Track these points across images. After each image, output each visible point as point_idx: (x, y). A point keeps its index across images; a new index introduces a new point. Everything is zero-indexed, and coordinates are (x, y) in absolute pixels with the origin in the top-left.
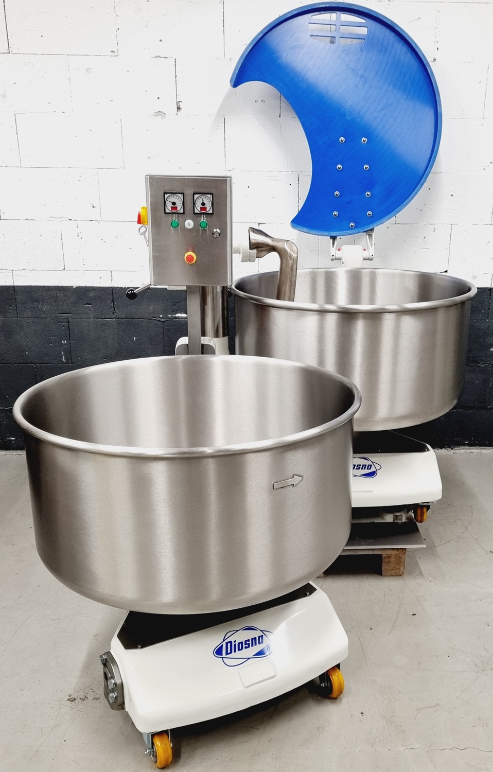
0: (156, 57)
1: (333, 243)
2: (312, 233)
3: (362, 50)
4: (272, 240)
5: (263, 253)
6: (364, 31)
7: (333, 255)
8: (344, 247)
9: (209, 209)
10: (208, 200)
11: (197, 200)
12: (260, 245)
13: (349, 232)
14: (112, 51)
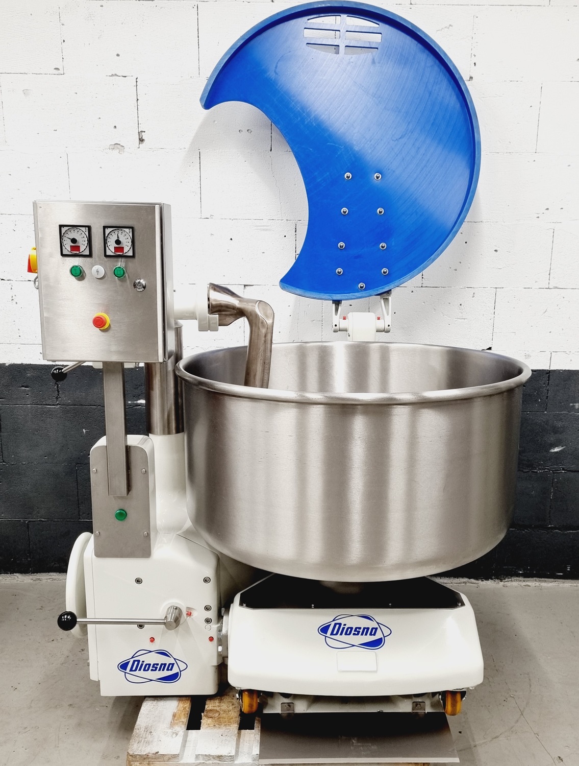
0: (112, 75)
1: (337, 310)
2: (307, 295)
3: (373, 62)
4: (240, 301)
5: (228, 319)
6: (377, 38)
7: (336, 325)
8: (350, 315)
9: (127, 249)
10: (126, 237)
11: (110, 236)
12: (223, 308)
13: (357, 294)
14: (56, 69)
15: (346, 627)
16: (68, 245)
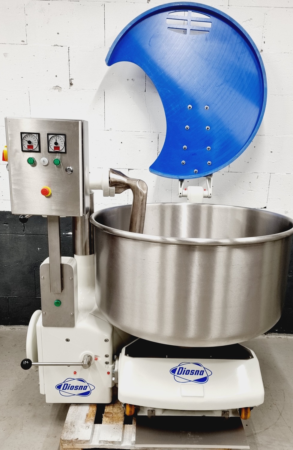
0: (55, 45)
1: (181, 184)
2: (165, 176)
4: (128, 180)
5: (121, 190)
6: (209, 25)
7: (181, 193)
8: (189, 188)
9: (62, 148)
10: (61, 141)
11: (51, 140)
12: (118, 184)
13: (193, 176)
15: (186, 370)
16: (26, 144)
